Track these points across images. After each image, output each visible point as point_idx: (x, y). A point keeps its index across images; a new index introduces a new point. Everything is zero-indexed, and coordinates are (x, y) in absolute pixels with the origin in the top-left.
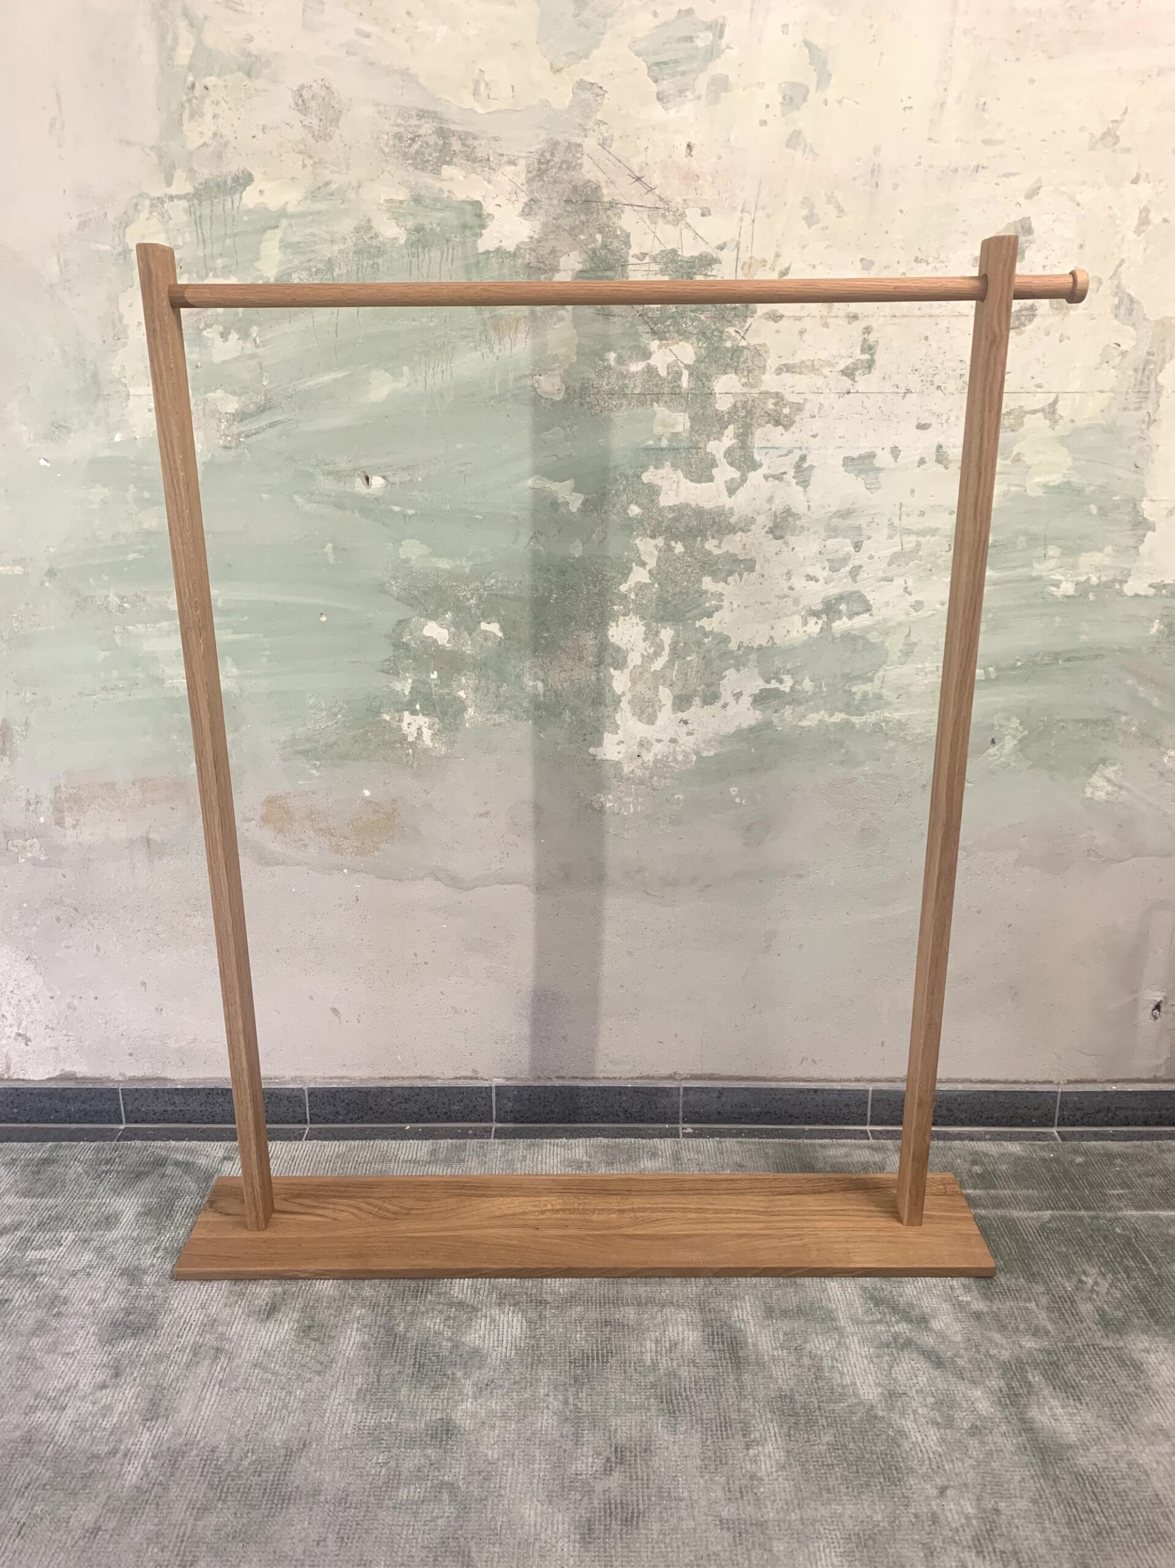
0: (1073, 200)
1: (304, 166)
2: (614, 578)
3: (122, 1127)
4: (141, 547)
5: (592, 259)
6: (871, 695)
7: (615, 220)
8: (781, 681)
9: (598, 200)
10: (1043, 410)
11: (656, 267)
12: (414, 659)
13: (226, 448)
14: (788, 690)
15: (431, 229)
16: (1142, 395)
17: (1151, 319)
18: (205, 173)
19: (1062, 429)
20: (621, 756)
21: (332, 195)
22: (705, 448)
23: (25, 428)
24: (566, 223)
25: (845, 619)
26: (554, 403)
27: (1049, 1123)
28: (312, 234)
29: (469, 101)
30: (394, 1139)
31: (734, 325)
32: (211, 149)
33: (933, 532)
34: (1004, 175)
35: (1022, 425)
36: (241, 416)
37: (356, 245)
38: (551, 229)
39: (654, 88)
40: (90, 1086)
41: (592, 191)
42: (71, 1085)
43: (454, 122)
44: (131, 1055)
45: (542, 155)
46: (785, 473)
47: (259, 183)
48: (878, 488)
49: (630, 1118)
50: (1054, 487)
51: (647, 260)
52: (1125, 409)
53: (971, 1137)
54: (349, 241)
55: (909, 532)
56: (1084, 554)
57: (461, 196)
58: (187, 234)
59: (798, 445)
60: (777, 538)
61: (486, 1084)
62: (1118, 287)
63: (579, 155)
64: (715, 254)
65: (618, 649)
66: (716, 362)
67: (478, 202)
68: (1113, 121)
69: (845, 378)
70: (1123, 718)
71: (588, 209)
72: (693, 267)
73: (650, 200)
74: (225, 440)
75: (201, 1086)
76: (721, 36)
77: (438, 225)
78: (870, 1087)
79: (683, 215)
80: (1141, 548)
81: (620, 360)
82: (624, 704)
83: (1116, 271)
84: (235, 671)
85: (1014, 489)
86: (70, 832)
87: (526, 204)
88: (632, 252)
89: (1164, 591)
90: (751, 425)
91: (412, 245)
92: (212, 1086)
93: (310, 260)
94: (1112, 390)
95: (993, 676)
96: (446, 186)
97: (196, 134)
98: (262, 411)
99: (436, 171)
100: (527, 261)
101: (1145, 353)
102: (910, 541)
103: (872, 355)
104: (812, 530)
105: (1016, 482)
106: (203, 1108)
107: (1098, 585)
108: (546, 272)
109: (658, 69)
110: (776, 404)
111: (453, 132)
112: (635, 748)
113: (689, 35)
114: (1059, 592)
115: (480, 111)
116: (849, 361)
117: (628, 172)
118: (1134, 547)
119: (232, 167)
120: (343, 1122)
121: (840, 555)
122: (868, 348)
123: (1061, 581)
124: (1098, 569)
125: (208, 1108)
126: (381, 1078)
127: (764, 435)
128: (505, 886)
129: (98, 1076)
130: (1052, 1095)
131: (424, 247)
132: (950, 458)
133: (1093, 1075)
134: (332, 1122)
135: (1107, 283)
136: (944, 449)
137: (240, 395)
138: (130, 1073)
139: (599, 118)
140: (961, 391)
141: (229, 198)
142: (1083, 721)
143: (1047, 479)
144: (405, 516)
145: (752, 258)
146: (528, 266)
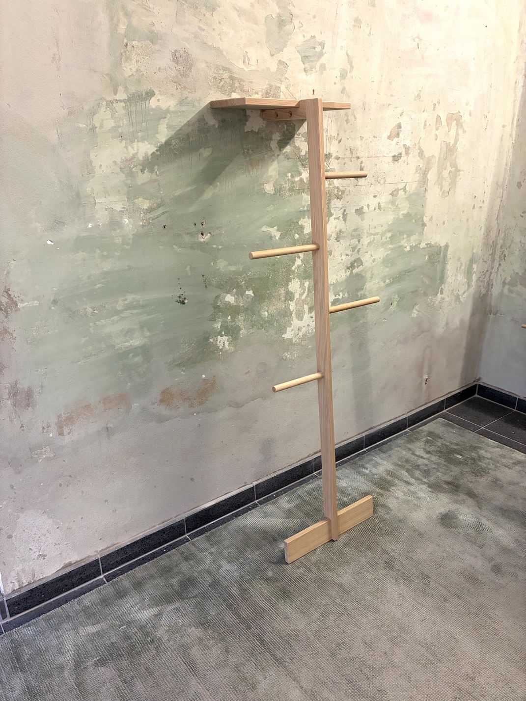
0: (410, 117)
1: (177, 89)
2: (290, 264)
3: (102, 577)
4: (103, 281)
5: (283, 135)
6: (362, 295)
8: (339, 295)
10: (403, 188)
11: (303, 139)
12: (222, 313)
13: (143, 226)
14: (341, 298)
15: (228, 121)
16: (424, 182)
17: (427, 156)
18: (133, 89)
19: (407, 194)
20: (292, 335)
21: (188, 103)
23: (39, 225)
25: (356, 268)
26: (271, 195)
27: (405, 428)
28: (180, 122)
29: (241, 65)
31: (326, 161)
32: (135, 77)
33: (377, 234)
34: (395, 108)
35: (398, 194)
36: (150, 210)
37: (199, 127)
39: (303, 66)
40: (83, 564)
42: (72, 568)
43: (236, 74)
44: (101, 539)
46: (340, 217)
47: (158, 95)
48: (364, 220)
50: (405, 215)
51: (301, 135)
52: (421, 187)
54: (196, 125)
55: (372, 234)
56: (412, 236)
58: (124, 120)
59: (344, 206)
60: (338, 241)
61: (251, 486)
62: (420, 146)
63: (279, 91)
65: (292, 293)
68: (419, 91)
70: (420, 289)
74: (143, 222)
75: (139, 539)
76: (323, 48)
77: (231, 119)
78: (364, 435)
80: (424, 233)
81: (292, 176)
82: (293, 315)
83: (419, 141)
84: (148, 334)
85: (396, 216)
86: (67, 437)
89: (428, 246)
90: (330, 199)
91: (220, 128)
93: (179, 134)
94: (418, 181)
95: (392, 281)
97: (129, 69)
98: (160, 207)
100: (262, 135)
101: (425, 168)
102: (372, 238)
104: (347, 237)
105: (397, 214)
107: (415, 246)
108: (267, 140)
109: (305, 59)
110: (337, 191)
111: (236, 78)
112: (297, 331)
113: (313, 46)
114: (406, 250)
115: (246, 69)
118: (422, 232)
119: (145, 87)
120: (200, 526)
121: (354, 245)
122: (362, 169)
123: (407, 246)
124: (415, 241)
125: (143, 547)
128: (255, 401)
130: (405, 419)
131: (225, 129)
132: (381, 207)
133: (413, 408)
134: (197, 528)
135: (417, 145)
136: (380, 204)
137: (150, 200)
139: (286, 76)
140: (384, 183)
141: (144, 102)
142: (412, 292)
143: (404, 212)
144: (218, 249)
145: (331, 135)
146: (262, 138)
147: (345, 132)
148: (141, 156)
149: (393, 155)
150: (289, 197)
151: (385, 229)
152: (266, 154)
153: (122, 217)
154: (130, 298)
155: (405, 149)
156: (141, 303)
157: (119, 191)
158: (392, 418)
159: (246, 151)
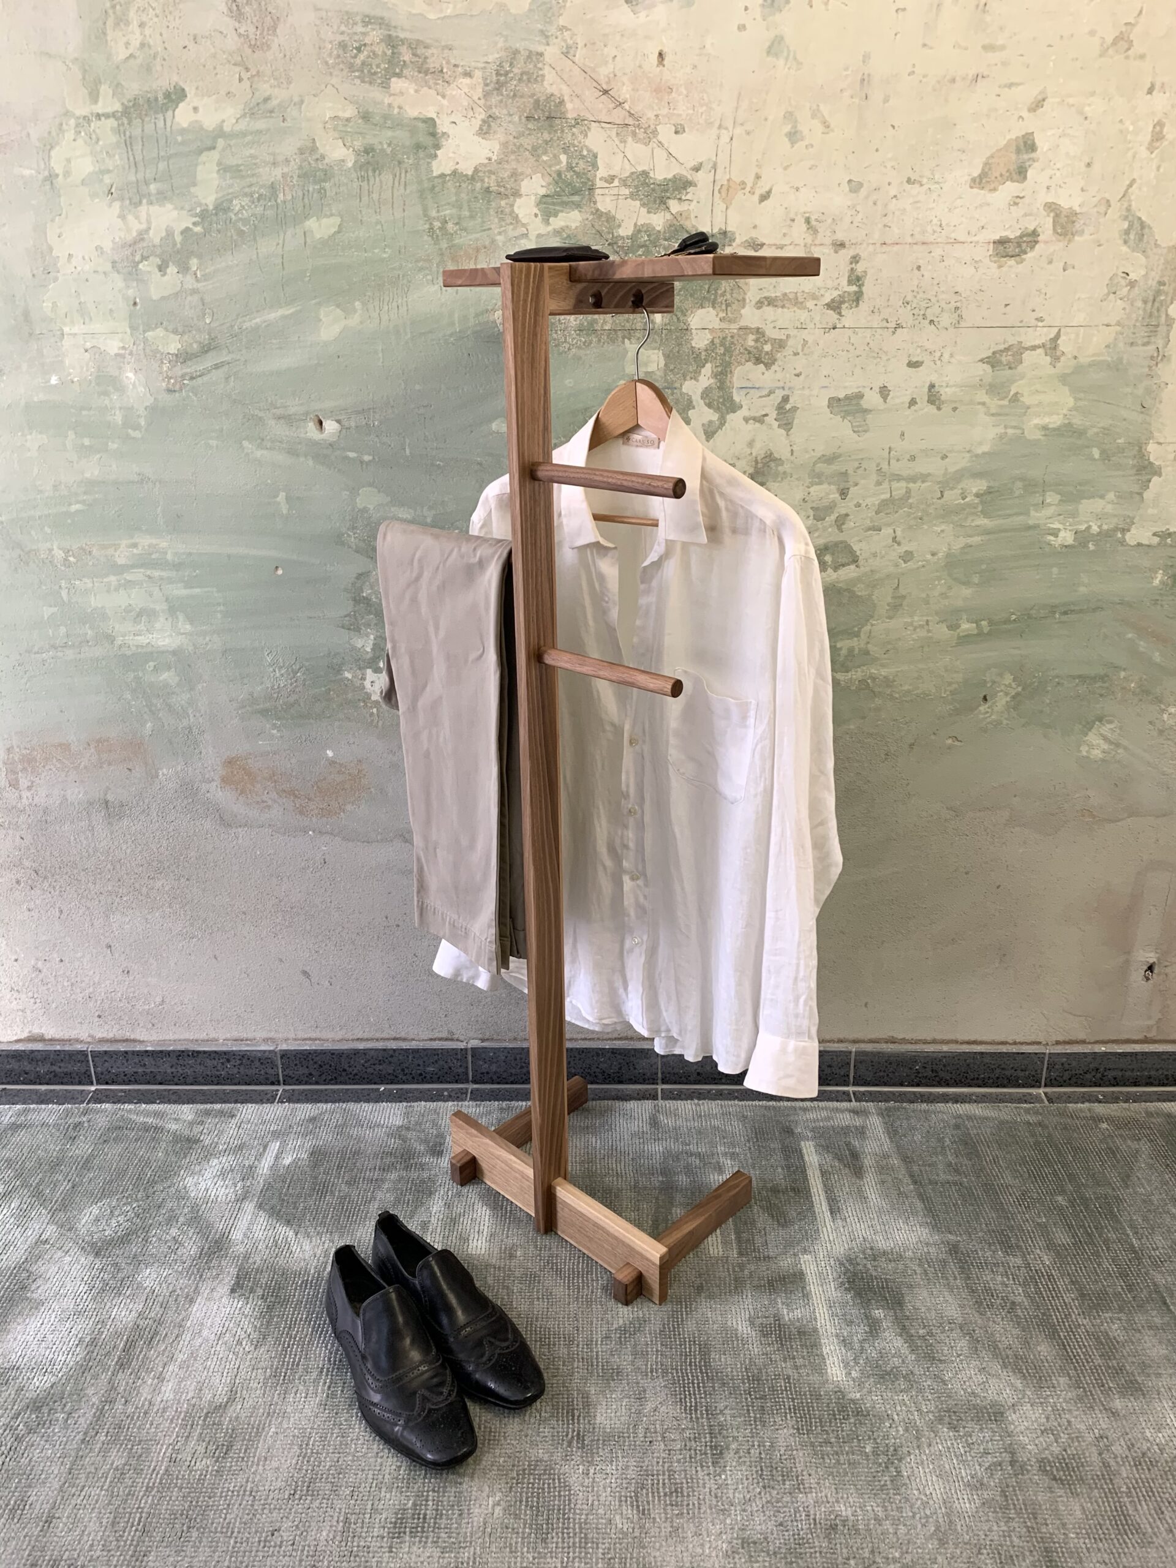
0: (1080, 112)
1: (240, 80)
3: (93, 1088)
4: (85, 498)
5: (557, 183)
6: (856, 651)
7: (581, 137)
9: (563, 117)
10: (1044, 346)
11: (627, 192)
12: (376, 614)
13: (170, 391)
15: (383, 150)
16: (1152, 328)
17: (1164, 245)
18: (134, 88)
19: (1065, 365)
21: (271, 112)
22: (681, 389)
24: (527, 142)
25: (830, 571)
27: (1036, 1084)
28: (252, 156)
29: (417, 6)
30: (368, 1101)
32: (138, 60)
33: (924, 478)
34: (1005, 86)
35: (1021, 362)
36: (183, 357)
37: (300, 167)
38: (510, 150)
40: (58, 1048)
41: (556, 106)
42: (39, 1046)
43: (402, 29)
44: (99, 1017)
45: (501, 66)
46: (766, 415)
47: (192, 99)
48: (866, 431)
49: (608, 1079)
50: (1054, 429)
51: (616, 183)
52: (1132, 344)
53: (957, 1099)
54: (292, 163)
55: (898, 478)
56: (1084, 501)
57: (412, 112)
58: (117, 157)
59: (781, 384)
61: (462, 1045)
62: (1128, 210)
63: (540, 65)
64: (689, 175)
66: (691, 295)
67: (432, 119)
68: (1126, 24)
69: (831, 312)
70: (1123, 674)
71: (551, 126)
72: (667, 191)
73: (618, 116)
74: (169, 382)
75: (171, 1048)
77: (389, 145)
78: (853, 1048)
79: (655, 132)
80: (1145, 495)
83: (1126, 191)
84: (188, 627)
85: (1010, 431)
86: (26, 794)
87: (484, 121)
88: (601, 173)
89: (1169, 541)
90: (729, 364)
91: (361, 168)
92: (182, 1048)
93: (250, 186)
94: (1118, 324)
95: (986, 630)
96: (397, 101)
97: (121, 44)
98: (206, 352)
99: (385, 85)
100: (486, 185)
101: (1154, 284)
102: (899, 488)
103: (860, 286)
104: (795, 476)
105: (1014, 424)
106: (173, 1070)
107: (1099, 534)
108: (504, 196)
110: (756, 341)
111: (402, 40)
114: (1056, 542)
115: (432, 16)
116: (835, 294)
117: (595, 84)
118: (1138, 493)
119: (163, 82)
120: (317, 1083)
121: (825, 502)
122: (856, 279)
123: (1059, 530)
124: (1098, 517)
125: (179, 1069)
126: (353, 1040)
127: (744, 373)
129: (66, 1037)
130: (1040, 1056)
131: (374, 171)
132: (943, 398)
133: (1081, 1036)
134: (306, 1083)
135: (1116, 205)
136: (937, 389)
137: (182, 334)
138: (99, 1035)
139: (562, 21)
140: (956, 326)
141: (160, 116)
142: (1080, 677)
143: (1046, 420)
144: (362, 462)
145: (728, 180)
146: (488, 190)
147: (786, 168)
148: (155, 236)
149: (997, 238)
150: (579, 348)
151: (958, 467)
152: (500, 233)
153: (120, 368)
154: (145, 541)
155: (1057, 216)
156: (169, 557)
157: (111, 310)
158: (985, 1038)
159: (437, 224)
